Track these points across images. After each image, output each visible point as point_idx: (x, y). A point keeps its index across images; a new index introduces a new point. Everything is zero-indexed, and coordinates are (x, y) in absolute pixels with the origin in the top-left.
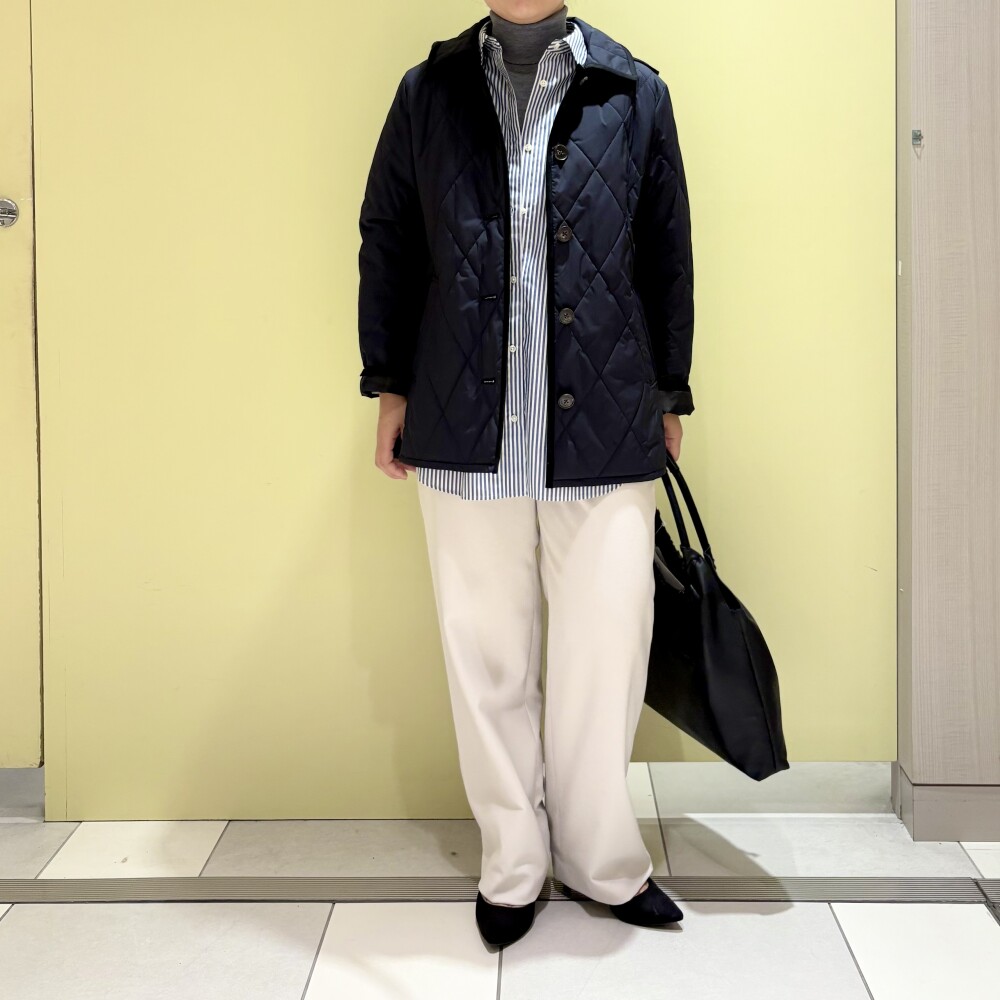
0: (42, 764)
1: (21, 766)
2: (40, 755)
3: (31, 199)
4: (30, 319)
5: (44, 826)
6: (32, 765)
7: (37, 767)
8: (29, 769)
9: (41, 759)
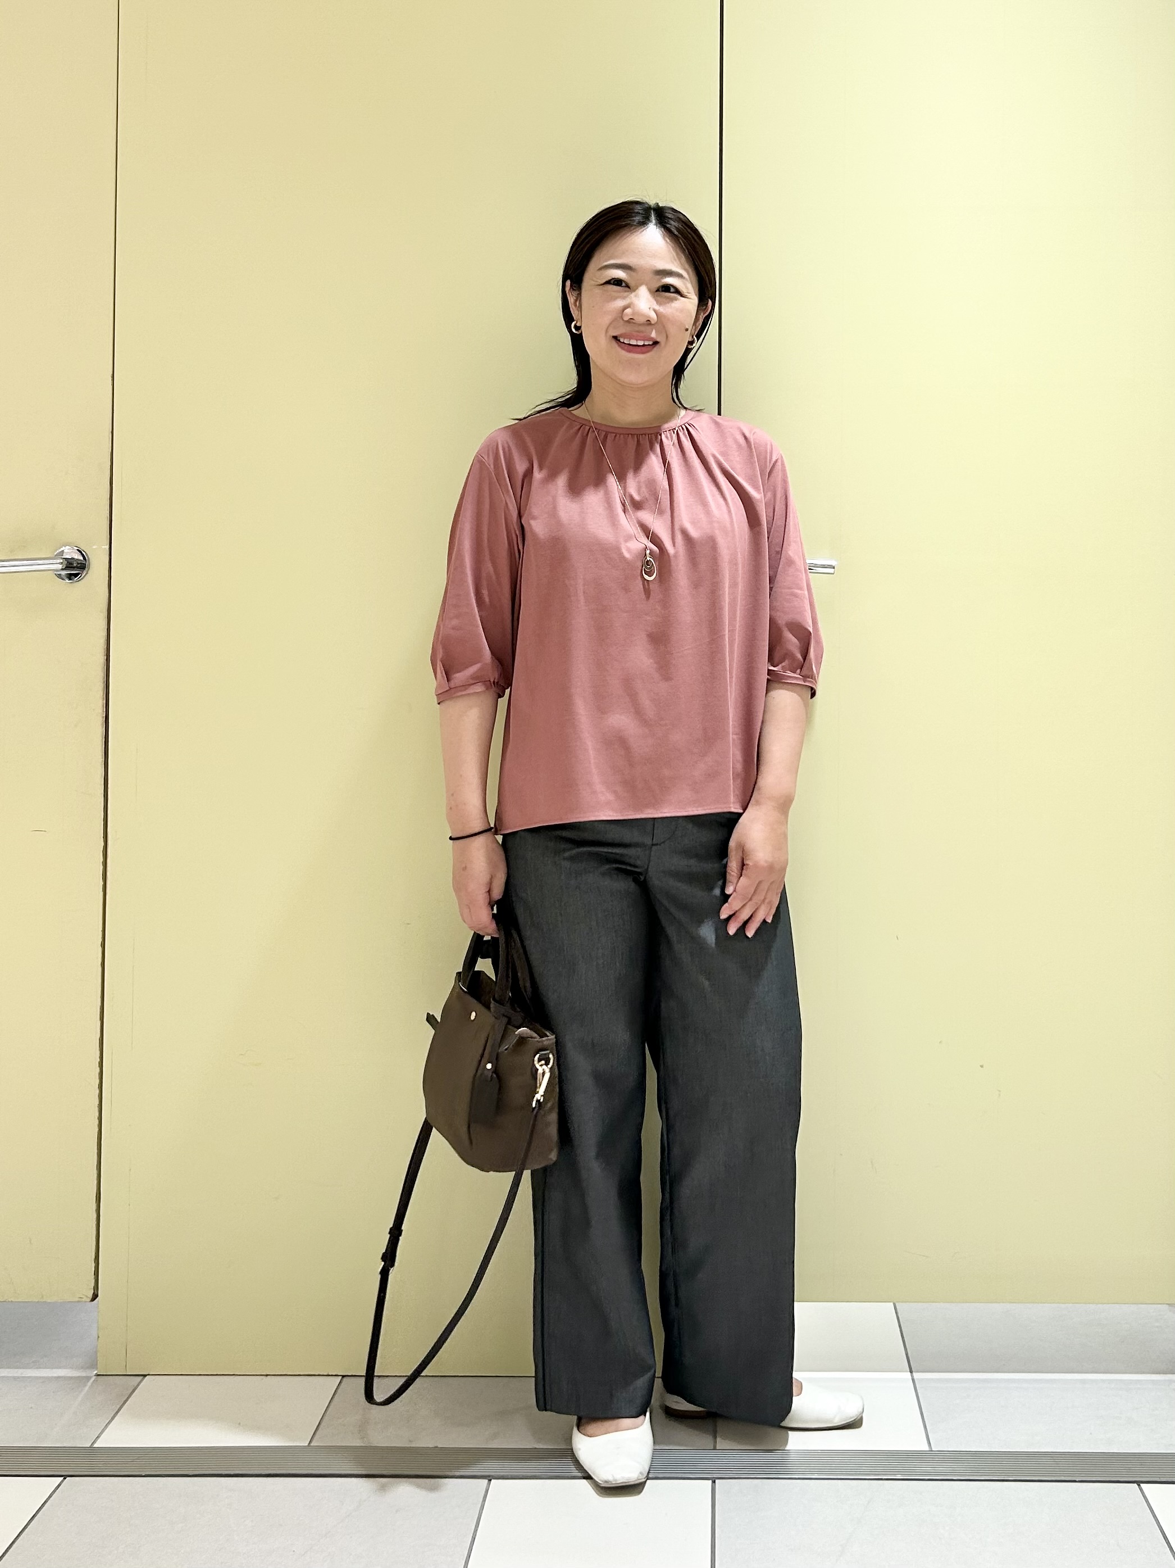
0: (95, 1296)
1: (68, 1298)
2: (93, 1284)
3: (108, 547)
4: (101, 702)
5: (97, 1381)
6: (81, 1297)
7: (89, 1300)
8: (78, 1302)
9: (94, 1291)
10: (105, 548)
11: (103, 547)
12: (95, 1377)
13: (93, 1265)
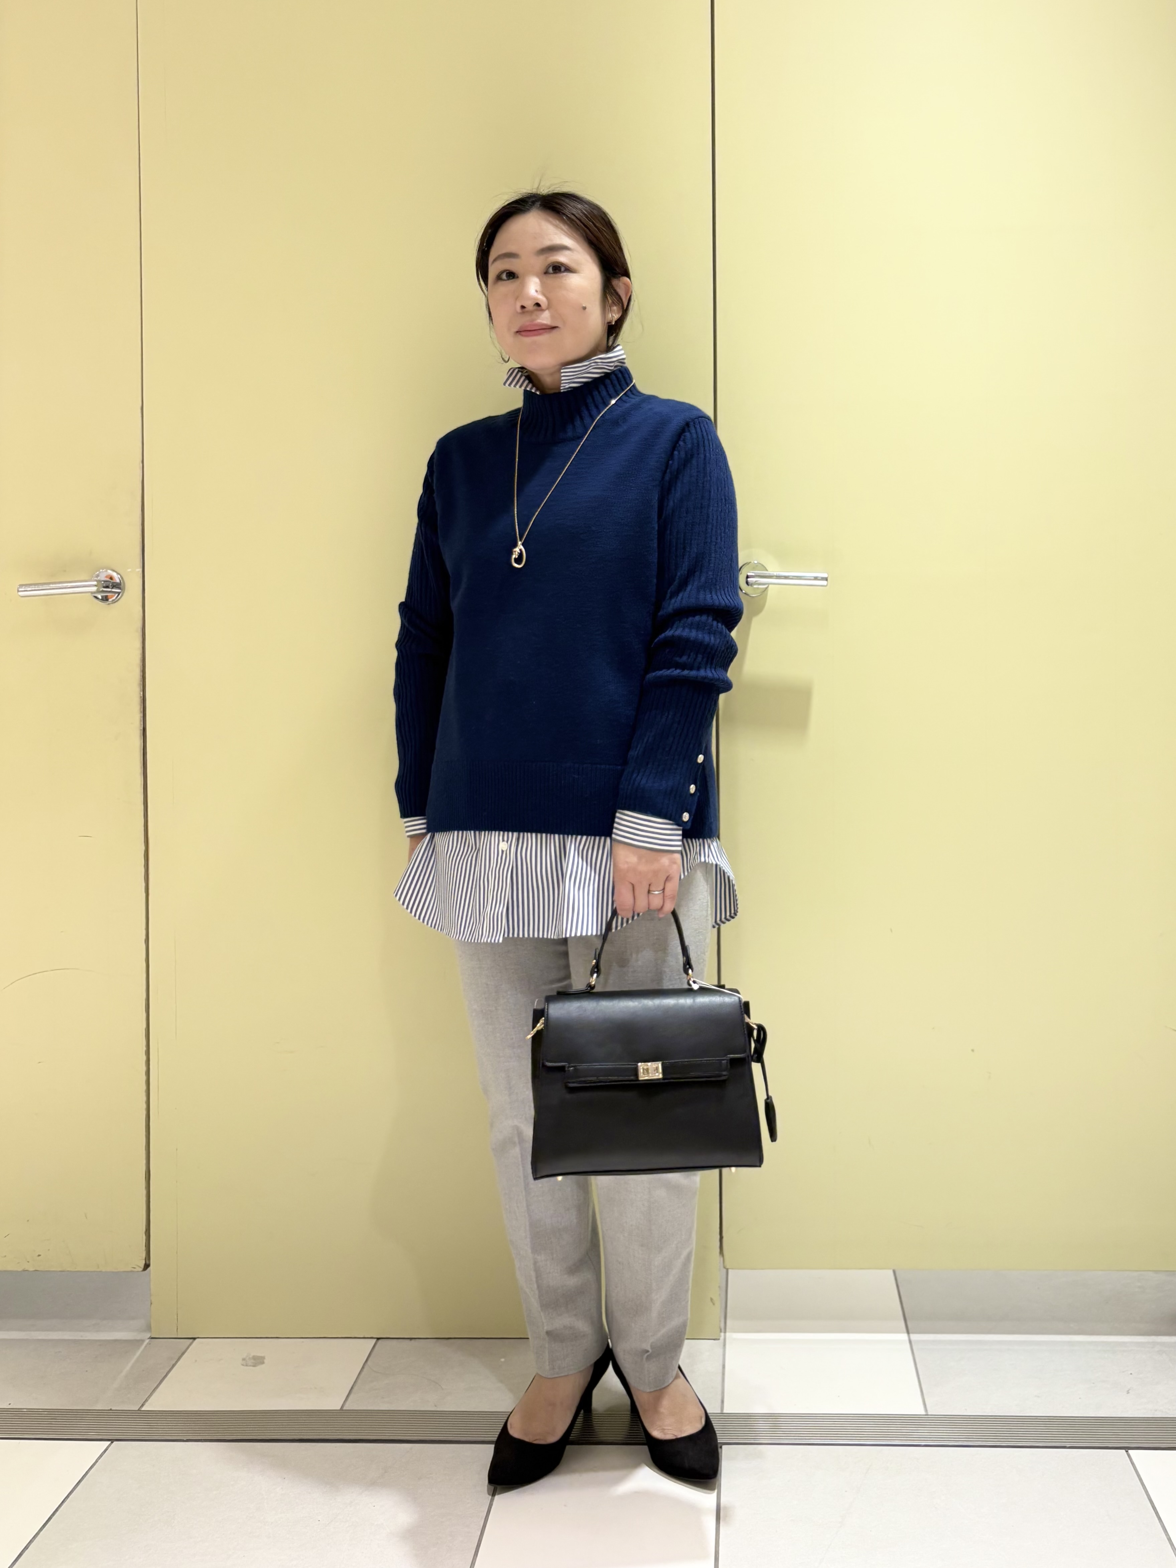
0: (147, 1266)
1: (122, 1268)
2: (144, 1255)
3: (141, 570)
4: (138, 716)
5: (150, 1344)
6: (135, 1267)
7: (141, 1269)
8: (132, 1271)
9: (146, 1261)
10: (139, 571)
11: (137, 570)
12: (147, 1341)
13: (144, 1237)
